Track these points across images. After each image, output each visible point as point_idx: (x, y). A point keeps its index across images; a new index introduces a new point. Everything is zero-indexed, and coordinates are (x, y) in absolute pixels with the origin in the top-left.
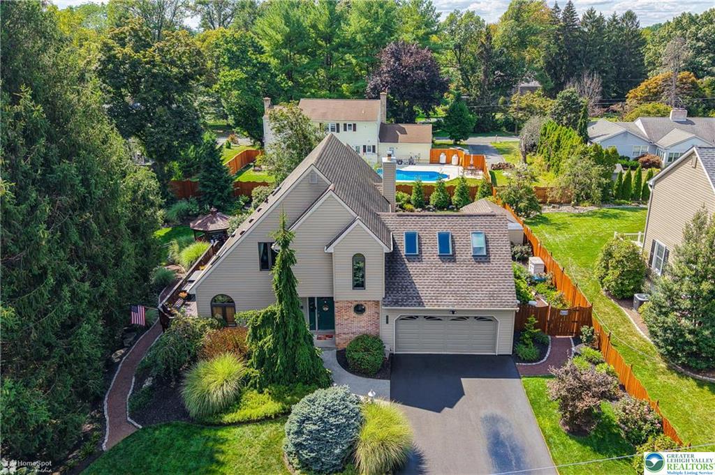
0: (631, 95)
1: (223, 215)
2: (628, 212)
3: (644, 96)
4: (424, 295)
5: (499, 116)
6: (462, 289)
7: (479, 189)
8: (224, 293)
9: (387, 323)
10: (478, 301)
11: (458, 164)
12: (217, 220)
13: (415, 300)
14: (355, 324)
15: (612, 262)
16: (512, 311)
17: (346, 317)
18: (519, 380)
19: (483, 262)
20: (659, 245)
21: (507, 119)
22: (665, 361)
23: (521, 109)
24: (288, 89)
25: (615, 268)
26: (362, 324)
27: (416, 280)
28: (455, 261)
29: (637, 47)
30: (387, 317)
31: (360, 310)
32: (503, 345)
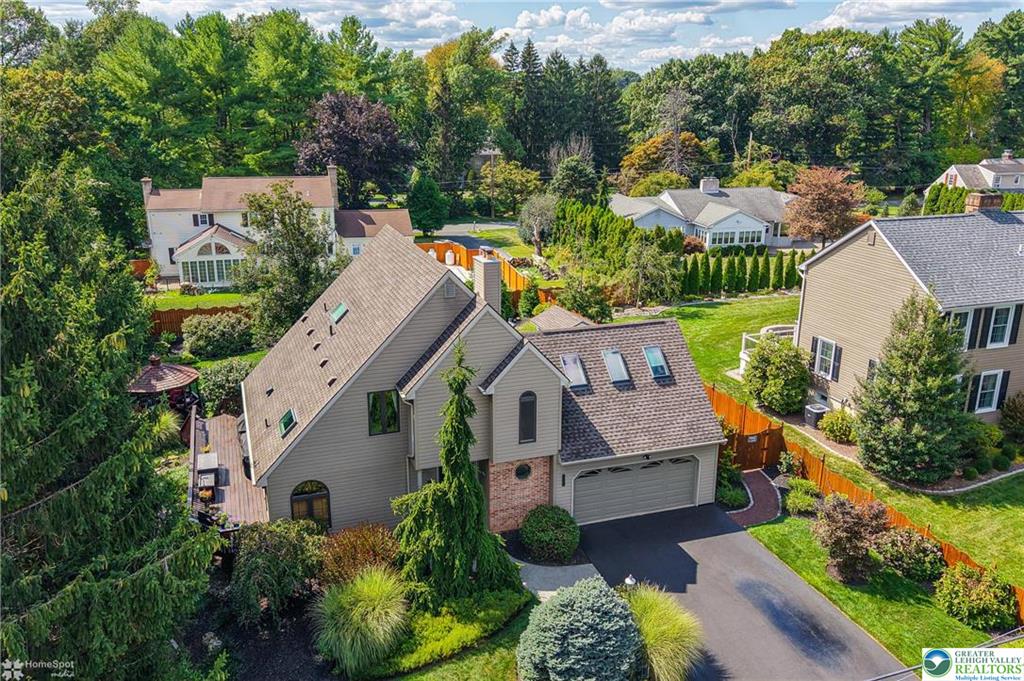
0: (626, 163)
1: (171, 366)
2: (706, 310)
3: (642, 163)
4: (609, 438)
5: (467, 195)
6: (653, 425)
7: (522, 294)
8: (312, 479)
9: (564, 484)
10: (675, 437)
11: (455, 263)
12: (165, 374)
13: (601, 447)
14: (517, 494)
15: (771, 370)
16: (716, 444)
17: (505, 486)
18: (743, 532)
19: (669, 385)
20: (824, 343)
21: (479, 200)
22: (882, 480)
23: (498, 186)
24: (171, 165)
25: (776, 377)
26: (526, 492)
27: (591, 418)
28: (634, 388)
29: (612, 101)
30: (564, 476)
31: (523, 472)
32: (705, 491)
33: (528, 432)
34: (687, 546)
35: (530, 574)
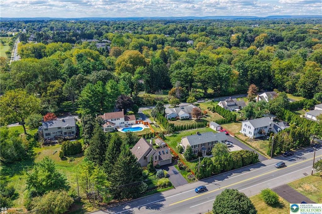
4: (163, 159)
6: (166, 157)
9: (159, 163)
11: (142, 124)
17: (154, 163)
18: (173, 166)
22: (187, 160)
25: (179, 149)
27: (161, 157)
28: (165, 154)
31: (156, 162)
32: (171, 162)
33: (156, 159)
34: (169, 167)
35: (157, 170)
